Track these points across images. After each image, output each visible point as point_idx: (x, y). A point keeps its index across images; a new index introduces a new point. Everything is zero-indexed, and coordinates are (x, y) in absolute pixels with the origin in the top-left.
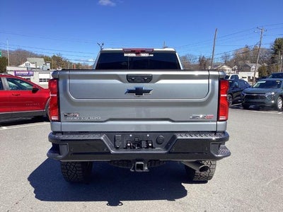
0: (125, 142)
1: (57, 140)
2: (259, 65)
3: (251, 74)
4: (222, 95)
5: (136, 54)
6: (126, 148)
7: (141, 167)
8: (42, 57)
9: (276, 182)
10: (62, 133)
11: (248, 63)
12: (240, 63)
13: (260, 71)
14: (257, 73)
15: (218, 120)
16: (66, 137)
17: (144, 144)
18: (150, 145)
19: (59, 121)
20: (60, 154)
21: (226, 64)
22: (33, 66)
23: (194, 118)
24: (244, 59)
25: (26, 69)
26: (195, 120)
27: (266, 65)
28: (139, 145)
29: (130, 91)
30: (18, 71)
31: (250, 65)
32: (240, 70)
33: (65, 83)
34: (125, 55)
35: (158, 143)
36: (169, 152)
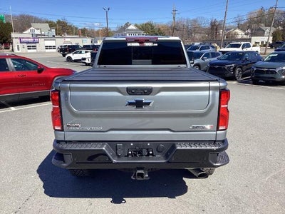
0: (126, 150)
1: (61, 149)
2: (273, 29)
3: (265, 39)
4: (222, 106)
5: (140, 43)
6: (128, 156)
7: (141, 175)
8: (47, 22)
9: (275, 177)
10: (66, 142)
11: (262, 26)
12: (254, 26)
13: (275, 35)
14: (271, 38)
15: (218, 130)
16: (69, 147)
17: (145, 152)
18: (151, 153)
19: (62, 130)
20: (64, 162)
21: (239, 28)
22: (38, 32)
23: (194, 128)
24: (259, 22)
25: (31, 36)
26: (195, 129)
27: (280, 28)
28: (140, 152)
29: (130, 104)
30: (23, 38)
31: (264, 28)
32: (253, 34)
33: (66, 96)
34: (129, 44)
35: (159, 152)
36: (168, 162)
